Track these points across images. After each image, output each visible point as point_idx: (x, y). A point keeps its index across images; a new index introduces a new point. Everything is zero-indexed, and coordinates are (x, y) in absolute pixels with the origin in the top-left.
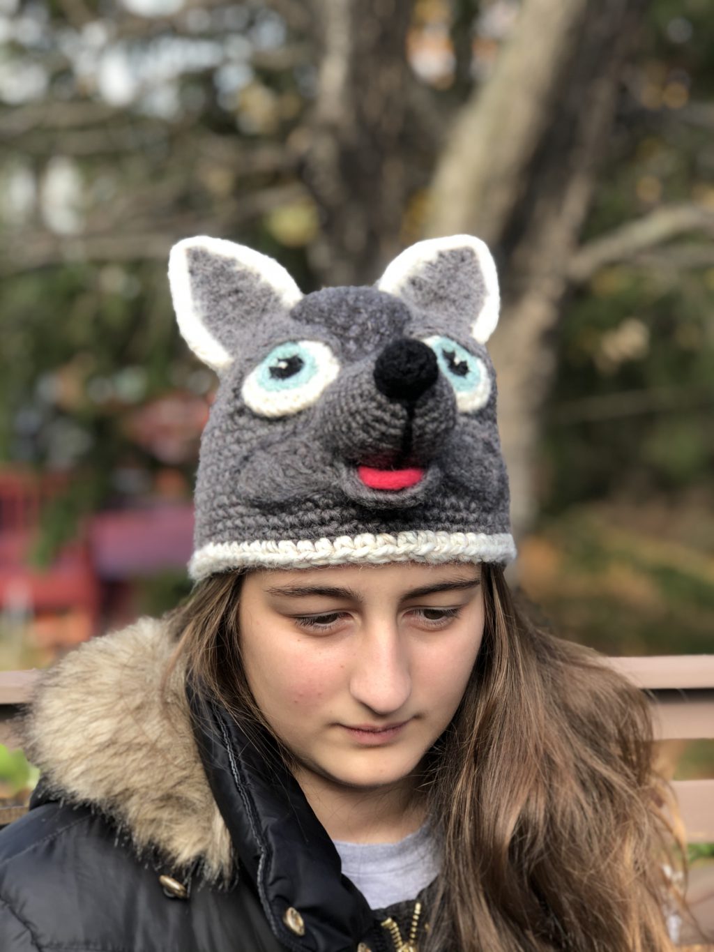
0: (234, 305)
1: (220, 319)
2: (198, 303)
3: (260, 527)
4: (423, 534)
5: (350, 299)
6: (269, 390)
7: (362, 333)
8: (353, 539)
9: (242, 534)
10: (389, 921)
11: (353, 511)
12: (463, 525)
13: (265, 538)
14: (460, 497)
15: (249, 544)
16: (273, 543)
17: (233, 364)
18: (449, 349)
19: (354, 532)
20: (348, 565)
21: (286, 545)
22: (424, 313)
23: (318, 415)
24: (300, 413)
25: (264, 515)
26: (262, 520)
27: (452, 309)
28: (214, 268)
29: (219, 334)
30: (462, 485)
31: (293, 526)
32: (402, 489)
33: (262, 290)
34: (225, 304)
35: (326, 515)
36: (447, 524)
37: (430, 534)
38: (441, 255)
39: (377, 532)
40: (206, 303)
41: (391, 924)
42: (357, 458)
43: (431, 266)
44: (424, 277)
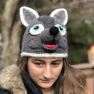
0: (29, 17)
1: (27, 19)
3: (31, 51)
4: (55, 54)
5: (46, 18)
6: (34, 31)
7: (48, 23)
9: (29, 52)
11: (45, 50)
12: (60, 52)
13: (32, 53)
17: (29, 26)
18: (60, 26)
19: (45, 53)
20: (44, 58)
21: (35, 54)
22: (57, 20)
23: (41, 36)
24: (38, 35)
25: (32, 49)
27: (61, 20)
30: (61, 47)
31: (36, 51)
32: (52, 48)
35: (41, 50)
38: (60, 11)
39: (48, 53)
42: (46, 43)
43: (58, 13)
44: (57, 15)
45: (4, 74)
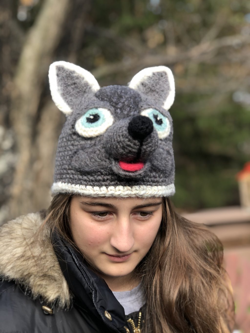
0: (73, 89)
1: (68, 94)
2: (60, 88)
3: (80, 179)
4: (142, 187)
5: (119, 91)
6: (86, 127)
7: (123, 106)
8: (115, 188)
9: (72, 181)
10: (130, 319)
11: (116, 177)
12: (156, 183)
13: (81, 184)
14: (157, 173)
15: (75, 185)
16: (84, 186)
17: (72, 113)
18: (156, 114)
19: (116, 185)
20: (113, 197)
21: (89, 187)
22: (146, 97)
23: (105, 139)
24: (97, 137)
25: (81, 175)
26: (80, 177)
27: (157, 95)
28: (67, 74)
29: (67, 100)
30: (158, 168)
31: (92, 181)
32: (136, 171)
33: (85, 84)
34: (69, 88)
35: (106, 178)
36: (151, 183)
37: (145, 187)
38: (154, 74)
39: (124, 185)
40: (62, 88)
41: (131, 320)
42: (119, 159)
43: (150, 78)
44: (147, 82)
45: (7, 240)
